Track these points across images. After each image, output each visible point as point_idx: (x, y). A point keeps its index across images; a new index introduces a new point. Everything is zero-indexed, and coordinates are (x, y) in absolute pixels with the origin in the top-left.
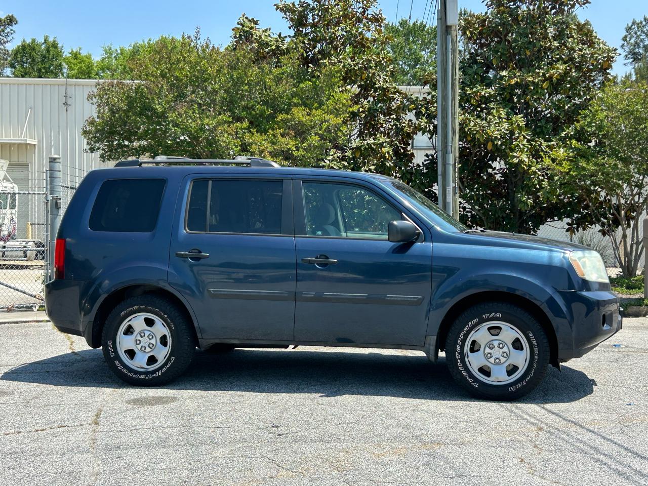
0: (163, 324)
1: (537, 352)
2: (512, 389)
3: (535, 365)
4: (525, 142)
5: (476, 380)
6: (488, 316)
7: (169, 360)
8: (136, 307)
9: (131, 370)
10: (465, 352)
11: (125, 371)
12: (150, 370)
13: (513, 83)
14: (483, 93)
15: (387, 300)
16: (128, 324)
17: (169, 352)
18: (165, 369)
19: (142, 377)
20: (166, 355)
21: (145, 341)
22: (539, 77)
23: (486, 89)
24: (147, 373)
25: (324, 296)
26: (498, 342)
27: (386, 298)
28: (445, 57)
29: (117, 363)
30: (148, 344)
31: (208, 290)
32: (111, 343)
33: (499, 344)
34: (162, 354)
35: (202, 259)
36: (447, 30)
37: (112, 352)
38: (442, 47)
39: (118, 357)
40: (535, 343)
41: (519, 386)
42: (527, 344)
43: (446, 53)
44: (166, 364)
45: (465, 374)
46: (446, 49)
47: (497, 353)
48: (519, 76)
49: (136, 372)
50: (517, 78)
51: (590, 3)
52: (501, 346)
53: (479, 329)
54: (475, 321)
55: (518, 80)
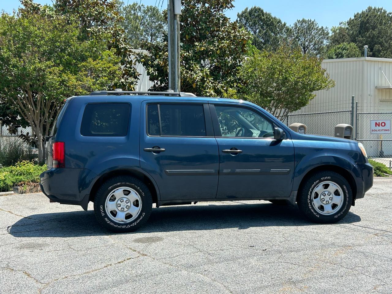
0: (136, 193)
1: (348, 196)
2: (336, 217)
3: (347, 203)
4: (210, 84)
5: (318, 213)
6: (324, 179)
7: (140, 215)
8: (119, 184)
9: (116, 223)
10: (312, 198)
11: (112, 224)
12: (128, 222)
13: (202, 50)
14: (185, 55)
15: (271, 172)
16: (112, 194)
17: (140, 210)
18: (138, 221)
19: (124, 227)
20: (138, 212)
21: (123, 205)
22: (216, 47)
23: (186, 52)
24: (126, 224)
25: (236, 172)
26: (328, 192)
27: (271, 171)
28: (173, 33)
29: (106, 219)
30: (126, 206)
31: (165, 171)
32: (102, 207)
34: (135, 212)
35: (161, 152)
36: (174, 17)
37: (103, 213)
38: (171, 27)
39: (106, 216)
40: (347, 191)
41: (339, 215)
42: (342, 193)
43: (174, 30)
44: (139, 217)
45: (312, 211)
46: (174, 28)
47: (327, 198)
48: (205, 46)
49: (119, 224)
50: (204, 47)
51: (234, 7)
52: (329, 194)
53: (318, 186)
54: (317, 181)
55: (205, 48)
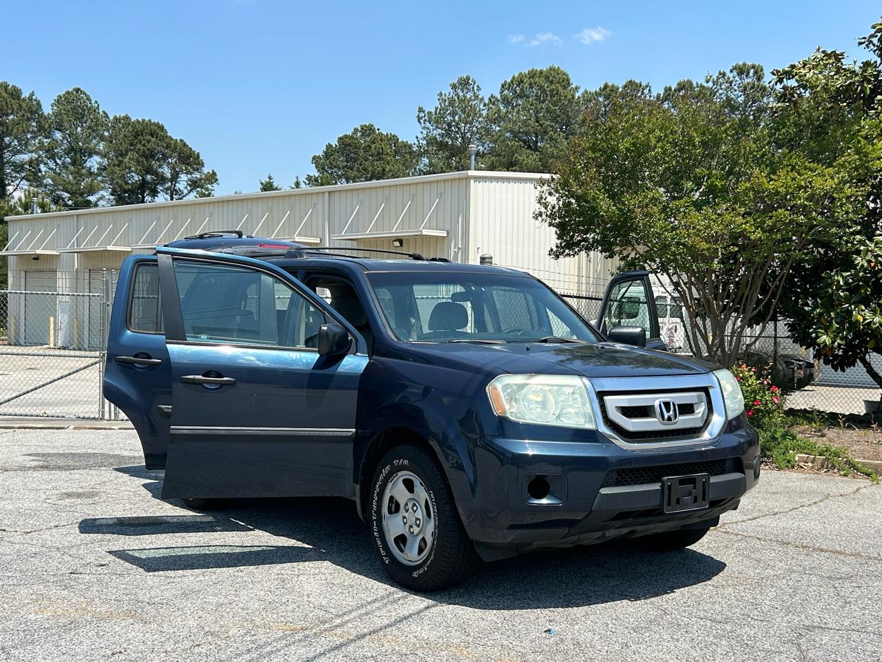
1: (437, 523)
2: (416, 574)
3: (436, 542)
5: (389, 553)
6: (399, 463)
10: (383, 511)
26: (413, 502)
33: (414, 505)
40: (435, 509)
41: (421, 571)
45: (379, 543)
47: (411, 517)
52: (415, 508)
54: (387, 468)
